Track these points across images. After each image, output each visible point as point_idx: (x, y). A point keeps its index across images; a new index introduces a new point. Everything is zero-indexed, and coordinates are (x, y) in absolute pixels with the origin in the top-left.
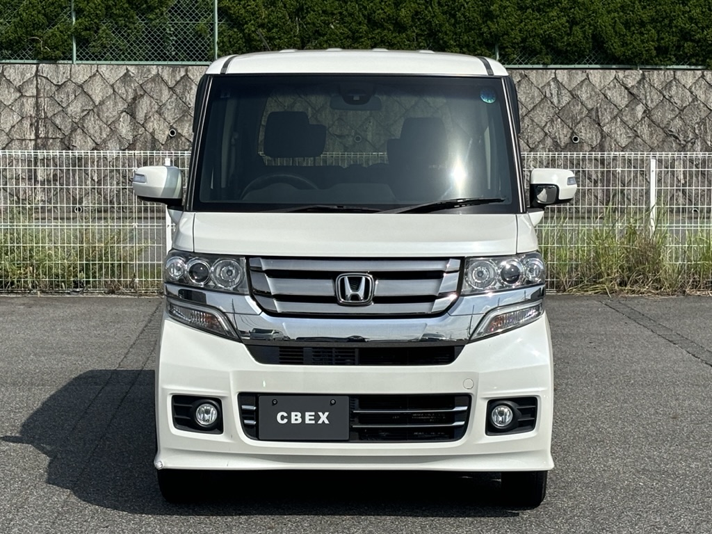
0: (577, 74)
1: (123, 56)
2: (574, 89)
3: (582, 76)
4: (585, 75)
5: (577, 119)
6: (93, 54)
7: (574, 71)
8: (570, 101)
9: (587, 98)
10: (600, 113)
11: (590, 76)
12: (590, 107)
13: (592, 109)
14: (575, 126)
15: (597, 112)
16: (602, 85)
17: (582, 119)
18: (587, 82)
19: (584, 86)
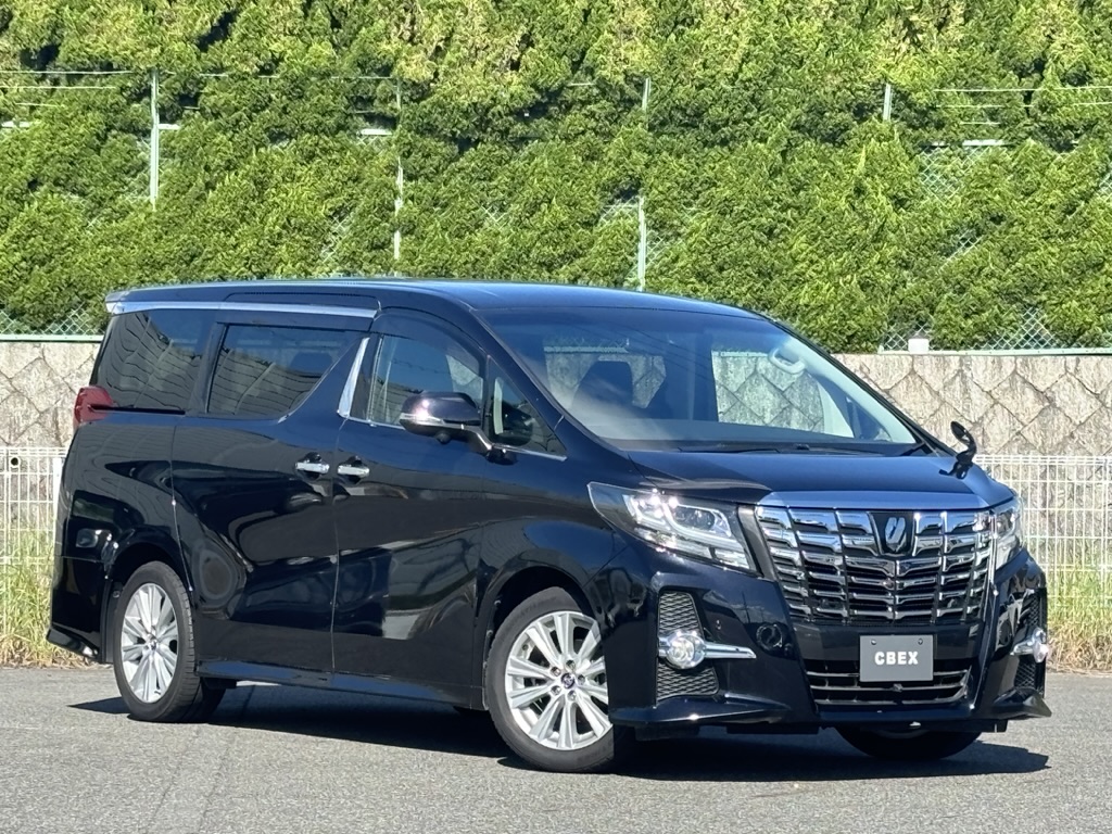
0: (24, 350)
2: (16, 376)
3: (32, 354)
4: (37, 350)
5: (19, 428)
7: (19, 344)
8: (8, 397)
9: (40, 392)
10: (60, 419)
11: (46, 354)
12: (42, 407)
13: (47, 410)
14: (16, 439)
15: (56, 414)
16: (67, 369)
17: (27, 427)
18: (39, 364)
19: (34, 370)
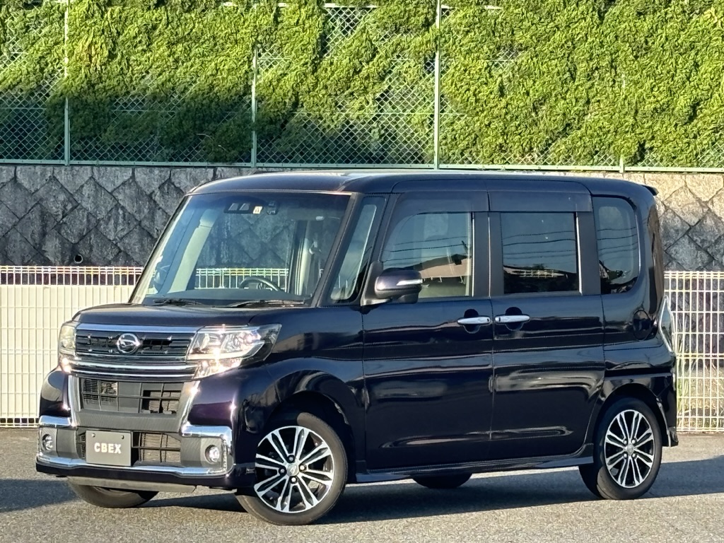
1: (316, 157)
6: (278, 153)
